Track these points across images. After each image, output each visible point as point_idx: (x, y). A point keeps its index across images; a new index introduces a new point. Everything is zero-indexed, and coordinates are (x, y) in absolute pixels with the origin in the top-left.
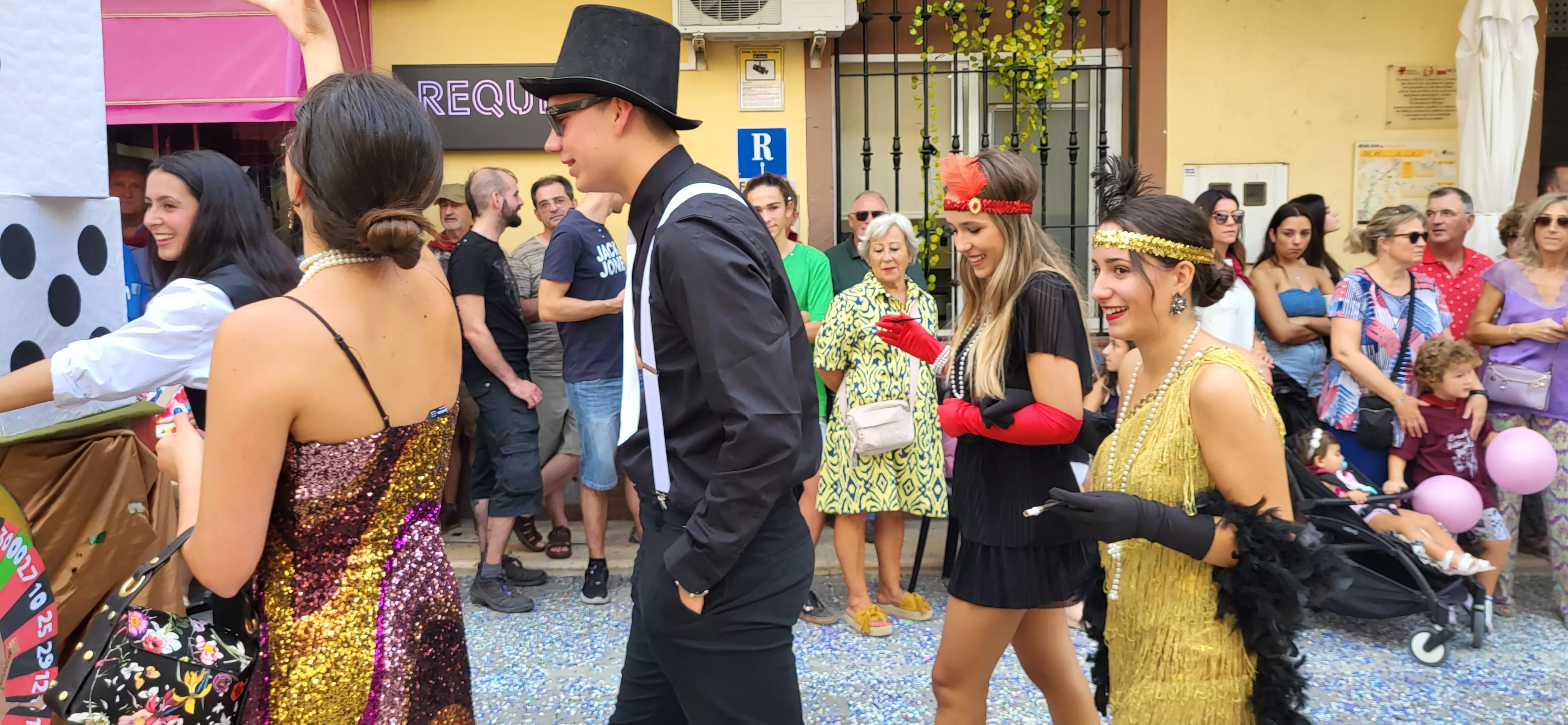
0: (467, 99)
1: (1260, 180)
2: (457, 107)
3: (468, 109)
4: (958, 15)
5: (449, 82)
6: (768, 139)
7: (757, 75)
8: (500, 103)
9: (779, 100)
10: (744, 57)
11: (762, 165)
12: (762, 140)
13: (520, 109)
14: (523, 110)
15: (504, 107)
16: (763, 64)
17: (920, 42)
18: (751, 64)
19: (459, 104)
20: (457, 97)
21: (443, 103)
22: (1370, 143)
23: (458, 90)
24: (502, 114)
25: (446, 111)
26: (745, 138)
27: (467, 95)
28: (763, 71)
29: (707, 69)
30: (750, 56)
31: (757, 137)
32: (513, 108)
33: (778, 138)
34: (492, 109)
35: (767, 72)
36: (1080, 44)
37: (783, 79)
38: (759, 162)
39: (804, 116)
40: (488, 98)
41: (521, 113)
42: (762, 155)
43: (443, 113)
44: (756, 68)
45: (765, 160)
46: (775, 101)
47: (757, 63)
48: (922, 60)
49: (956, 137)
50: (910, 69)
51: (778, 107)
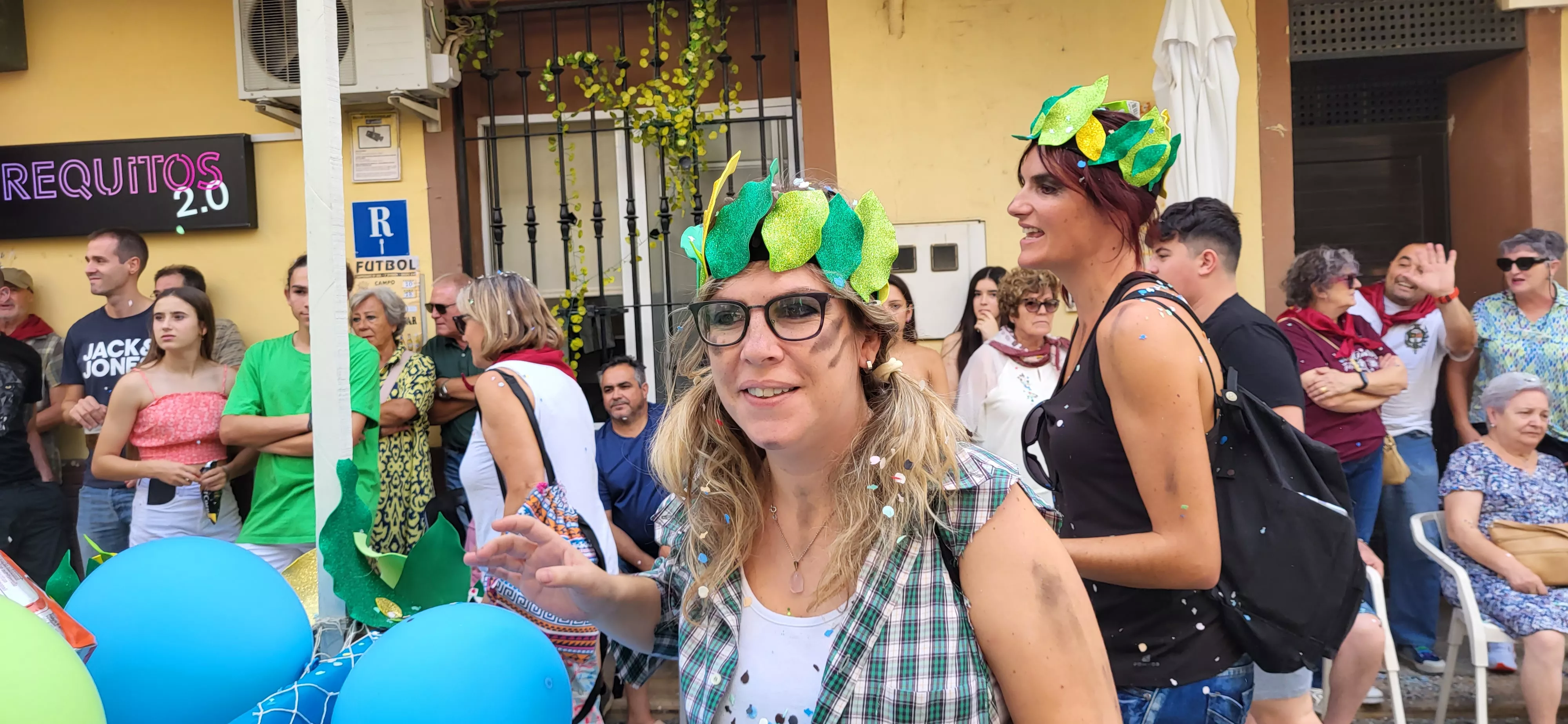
0: (53, 181)
1: (949, 241)
2: (43, 190)
3: (55, 192)
4: (591, 67)
5: (34, 164)
6: (386, 213)
7: (371, 142)
8: (88, 184)
9: (396, 170)
10: (356, 122)
11: (382, 242)
12: (380, 215)
13: (109, 190)
14: (113, 191)
15: (92, 188)
16: (377, 130)
17: (551, 98)
18: (363, 131)
19: (46, 187)
20: (42, 179)
21: (28, 187)
23: (43, 172)
24: (91, 195)
25: (31, 194)
26: (361, 212)
27: (53, 176)
28: (378, 137)
30: (362, 122)
31: (374, 211)
32: (102, 189)
33: (398, 211)
34: (79, 191)
35: (381, 139)
36: (732, 94)
37: (399, 146)
38: (378, 238)
39: (425, 186)
40: (74, 179)
41: (110, 194)
42: (381, 231)
43: (28, 197)
44: (370, 135)
45: (384, 237)
46: (392, 170)
47: (371, 129)
48: (555, 120)
49: (597, 203)
50: (542, 130)
51: (395, 177)
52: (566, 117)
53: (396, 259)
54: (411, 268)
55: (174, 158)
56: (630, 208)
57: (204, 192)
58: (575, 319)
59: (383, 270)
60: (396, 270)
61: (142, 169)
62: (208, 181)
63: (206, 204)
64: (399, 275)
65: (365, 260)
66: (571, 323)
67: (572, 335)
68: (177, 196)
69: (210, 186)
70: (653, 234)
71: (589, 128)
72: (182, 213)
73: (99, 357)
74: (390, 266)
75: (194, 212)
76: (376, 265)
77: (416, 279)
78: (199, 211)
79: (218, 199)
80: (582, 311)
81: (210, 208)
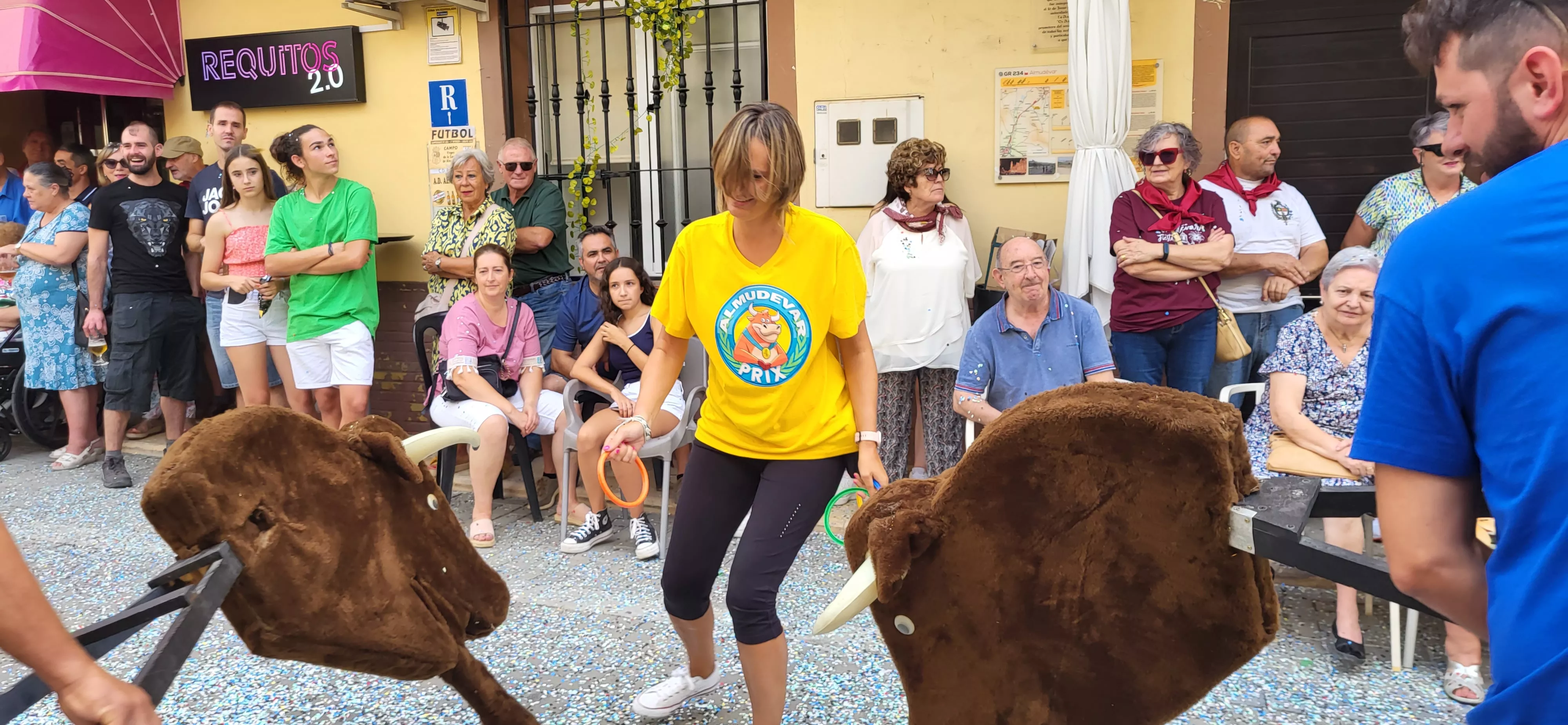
0: (233, 65)
1: (890, 116)
2: (227, 72)
3: (235, 74)
5: (221, 52)
6: (452, 90)
7: (440, 31)
8: (255, 68)
9: (457, 54)
10: (432, 14)
11: (449, 114)
12: (448, 90)
13: (268, 72)
14: (270, 73)
15: (257, 71)
16: (445, 21)
18: (435, 22)
19: (230, 70)
20: (227, 64)
21: (218, 69)
22: (1012, 71)
23: (228, 58)
24: (257, 76)
25: (221, 76)
26: (435, 89)
27: (233, 62)
28: (445, 27)
29: (403, 28)
30: (434, 14)
31: (443, 88)
32: (264, 71)
33: (460, 87)
34: (249, 73)
35: (448, 28)
37: (460, 34)
38: (447, 111)
39: (479, 67)
40: (247, 65)
41: (269, 75)
42: (449, 106)
43: (219, 78)
44: (440, 25)
45: (451, 110)
46: (455, 54)
47: (440, 20)
48: (573, 9)
49: (605, 81)
50: (565, 19)
51: (457, 60)
53: (459, 128)
54: (470, 136)
55: (308, 47)
56: (629, 86)
57: (326, 73)
58: (587, 181)
59: (450, 138)
60: (459, 138)
61: (287, 55)
62: (329, 65)
63: (329, 83)
64: (461, 141)
65: (438, 129)
66: (583, 184)
67: (585, 194)
68: (310, 77)
69: (331, 69)
70: (650, 108)
71: (599, 15)
72: (314, 90)
73: (213, 199)
74: (455, 134)
75: (321, 89)
76: (445, 133)
77: (473, 144)
78: (325, 88)
79: (336, 80)
80: (592, 174)
81: (331, 86)
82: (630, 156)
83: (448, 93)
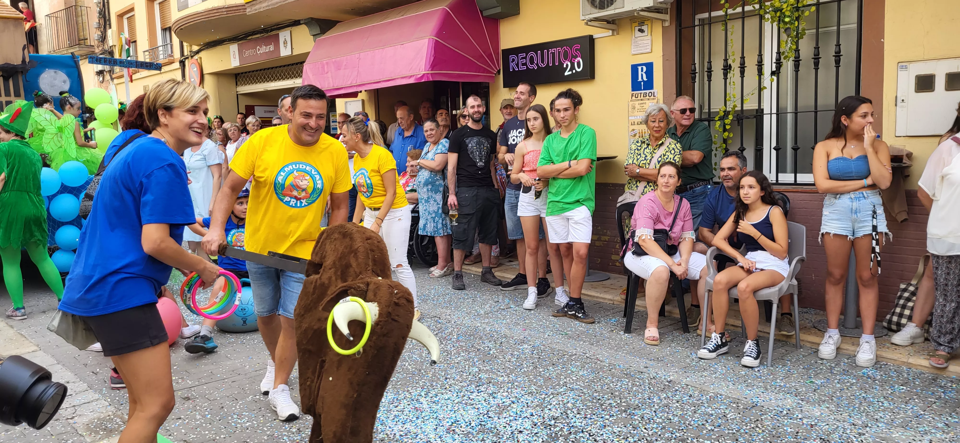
0: (525, 62)
2: (522, 66)
3: (525, 67)
5: (519, 55)
6: (645, 69)
7: (640, 34)
9: (649, 47)
10: (634, 25)
11: (642, 83)
12: (642, 69)
14: (544, 65)
15: (537, 64)
16: (643, 28)
17: (723, 2)
18: (637, 29)
20: (522, 62)
21: (517, 65)
23: (522, 58)
24: (537, 67)
25: (518, 68)
26: (634, 69)
27: (525, 60)
28: (643, 31)
29: (618, 34)
30: (637, 24)
31: (640, 68)
32: (541, 64)
33: (649, 66)
34: (533, 65)
37: (651, 35)
39: (662, 54)
40: (532, 61)
42: (642, 78)
43: (517, 70)
44: (640, 30)
45: (643, 81)
46: (648, 47)
47: (640, 27)
48: (724, 13)
49: (743, 58)
50: (718, 20)
51: (649, 50)
52: (730, 11)
53: (648, 91)
54: (654, 96)
55: (564, 49)
56: (759, 60)
57: (574, 63)
58: (727, 121)
59: (642, 98)
60: (648, 97)
61: (553, 54)
62: (576, 58)
63: (575, 69)
64: (649, 99)
65: (635, 92)
66: (724, 123)
67: (725, 130)
68: (565, 66)
69: (576, 61)
70: (773, 73)
71: (741, 16)
72: (567, 73)
73: (514, 136)
74: (645, 95)
75: (570, 73)
76: (639, 95)
77: (656, 101)
78: (572, 72)
79: (579, 67)
80: (731, 117)
81: (576, 71)
82: (757, 105)
83: (642, 71)
